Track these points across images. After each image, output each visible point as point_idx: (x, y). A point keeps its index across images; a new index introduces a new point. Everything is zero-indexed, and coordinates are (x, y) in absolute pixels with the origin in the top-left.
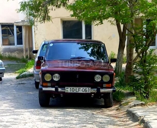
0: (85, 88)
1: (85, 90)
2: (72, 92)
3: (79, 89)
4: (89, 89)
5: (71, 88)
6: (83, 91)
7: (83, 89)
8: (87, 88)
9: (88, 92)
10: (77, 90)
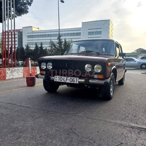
0: (72, 78)
1: (73, 80)
2: (60, 81)
3: (67, 79)
4: (76, 79)
5: (59, 77)
6: (71, 81)
7: (71, 79)
8: (75, 78)
9: (75, 82)
10: (65, 80)
